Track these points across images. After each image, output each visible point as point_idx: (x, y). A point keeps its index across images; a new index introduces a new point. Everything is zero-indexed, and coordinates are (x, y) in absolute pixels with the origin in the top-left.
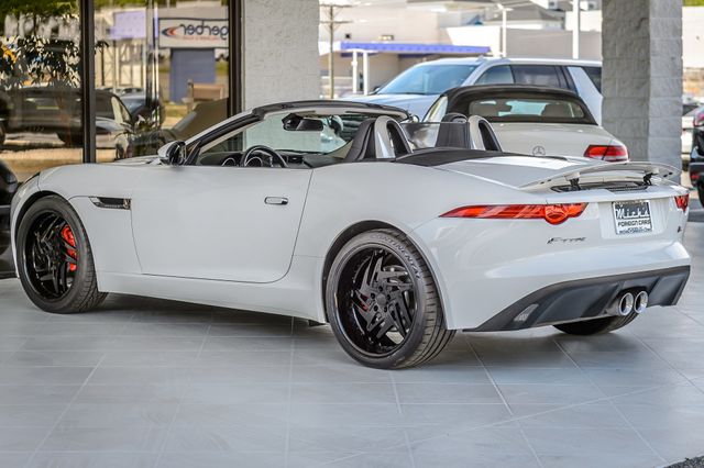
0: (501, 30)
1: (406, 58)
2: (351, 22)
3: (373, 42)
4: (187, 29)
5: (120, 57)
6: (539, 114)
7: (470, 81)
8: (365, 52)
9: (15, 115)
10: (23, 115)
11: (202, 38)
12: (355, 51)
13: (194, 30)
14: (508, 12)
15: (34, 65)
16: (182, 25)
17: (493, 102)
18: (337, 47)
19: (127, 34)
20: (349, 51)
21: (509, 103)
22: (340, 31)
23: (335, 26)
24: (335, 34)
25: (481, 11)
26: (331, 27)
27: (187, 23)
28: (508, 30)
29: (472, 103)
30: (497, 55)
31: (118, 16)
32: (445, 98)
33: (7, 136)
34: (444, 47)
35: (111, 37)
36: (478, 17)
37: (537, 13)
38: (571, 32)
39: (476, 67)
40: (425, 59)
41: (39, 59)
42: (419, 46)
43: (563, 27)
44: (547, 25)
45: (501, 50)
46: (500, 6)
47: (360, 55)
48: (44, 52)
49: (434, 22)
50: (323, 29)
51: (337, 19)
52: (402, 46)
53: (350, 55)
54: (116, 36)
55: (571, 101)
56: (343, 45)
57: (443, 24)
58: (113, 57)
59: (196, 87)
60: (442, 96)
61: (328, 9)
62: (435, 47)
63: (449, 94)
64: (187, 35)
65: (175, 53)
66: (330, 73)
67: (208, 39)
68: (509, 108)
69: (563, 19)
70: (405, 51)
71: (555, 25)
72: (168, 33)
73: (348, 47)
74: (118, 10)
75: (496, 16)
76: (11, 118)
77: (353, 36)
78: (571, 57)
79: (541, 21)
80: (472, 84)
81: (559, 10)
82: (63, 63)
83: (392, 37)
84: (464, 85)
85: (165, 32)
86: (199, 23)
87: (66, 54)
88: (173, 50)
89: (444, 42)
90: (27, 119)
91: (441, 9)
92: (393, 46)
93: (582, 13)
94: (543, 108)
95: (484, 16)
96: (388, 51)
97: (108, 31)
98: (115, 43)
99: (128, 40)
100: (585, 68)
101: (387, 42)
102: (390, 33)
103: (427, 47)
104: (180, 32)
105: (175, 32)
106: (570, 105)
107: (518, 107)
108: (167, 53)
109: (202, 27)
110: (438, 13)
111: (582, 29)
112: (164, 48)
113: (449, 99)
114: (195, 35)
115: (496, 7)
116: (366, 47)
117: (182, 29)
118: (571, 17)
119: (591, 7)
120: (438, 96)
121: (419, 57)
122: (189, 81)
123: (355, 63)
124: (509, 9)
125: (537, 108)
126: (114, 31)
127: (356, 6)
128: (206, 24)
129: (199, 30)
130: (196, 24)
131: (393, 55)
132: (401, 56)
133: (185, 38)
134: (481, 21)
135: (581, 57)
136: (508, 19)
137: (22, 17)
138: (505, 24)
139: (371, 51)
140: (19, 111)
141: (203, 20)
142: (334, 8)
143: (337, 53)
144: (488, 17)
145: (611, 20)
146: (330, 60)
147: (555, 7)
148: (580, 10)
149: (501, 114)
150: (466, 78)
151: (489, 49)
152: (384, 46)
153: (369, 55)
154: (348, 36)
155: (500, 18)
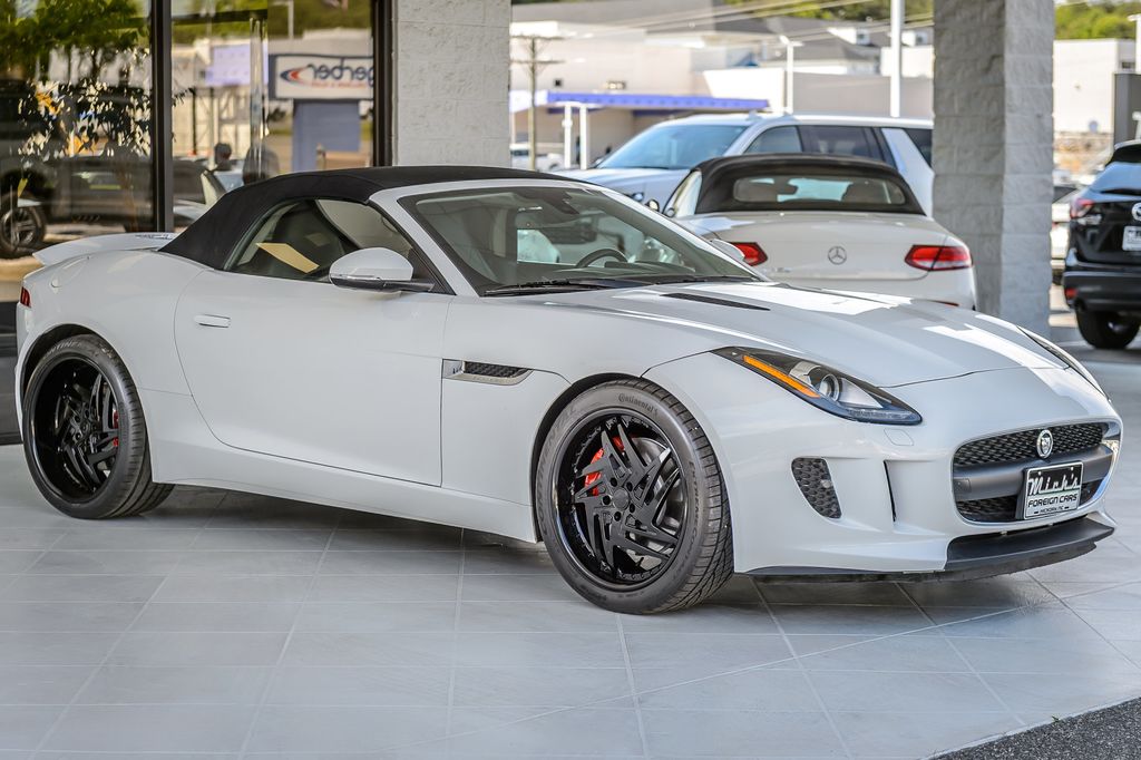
0: (786, 74)
1: (642, 116)
2: (562, 62)
3: (596, 92)
4: (318, 71)
5: (220, 112)
6: (839, 198)
7: (736, 150)
8: (583, 107)
9: (60, 198)
10: (73, 198)
11: (340, 85)
12: (568, 105)
13: (329, 72)
14: (796, 49)
15: (83, 122)
16: (310, 66)
17: (770, 181)
18: (542, 99)
19: (231, 78)
20: (559, 104)
21: (793, 182)
22: (546, 76)
23: (539, 68)
24: (540, 79)
25: (756, 47)
26: (533, 70)
27: (318, 62)
28: (795, 74)
29: (738, 182)
30: (777, 112)
31: (216, 52)
32: (698, 174)
33: (50, 228)
34: (701, 100)
35: (207, 83)
36: (751, 55)
37: (839, 50)
38: (889, 78)
39: (745, 128)
40: (671, 116)
41: (90, 112)
42: (663, 99)
43: (878, 70)
44: (854, 68)
45: (785, 104)
46: (784, 40)
47: (576, 111)
48: (99, 103)
49: (687, 64)
50: (519, 73)
51: (542, 57)
52: (638, 98)
53: (561, 111)
54: (216, 81)
55: (885, 179)
56: (551, 97)
57: (699, 66)
58: (210, 113)
59: (329, 156)
60: (693, 171)
61: (529, 42)
62: (688, 99)
63: (704, 168)
64: (318, 80)
65: (300, 107)
66: (531, 138)
67: (348, 85)
68: (794, 190)
69: (878, 59)
70: (643, 106)
71: (865, 68)
72: (289, 75)
73: (558, 100)
74: (218, 42)
75: (778, 54)
76: (55, 202)
77: (566, 83)
78: (887, 114)
79: (845, 62)
80: (740, 153)
81: (871, 45)
82: (127, 119)
83: (624, 85)
84: (727, 154)
85: (284, 75)
86: (337, 62)
87: (131, 106)
88: (297, 103)
89: (701, 92)
90: (78, 203)
91: (694, 43)
92: (625, 98)
93: (905, 50)
94: (844, 190)
95: (760, 54)
96: (618, 105)
97: (203, 74)
98: (212, 92)
99: (232, 88)
100: (909, 131)
101: (614, 92)
102: (620, 79)
103: (675, 100)
104: (307, 75)
105: (301, 75)
106: (884, 185)
107: (807, 188)
108: (288, 107)
109: (341, 68)
110: (692, 49)
111: (906, 73)
112: (285, 100)
113: (703, 176)
114: (330, 80)
115: (778, 40)
116: (585, 98)
117: (311, 71)
118: (889, 56)
119: (919, 41)
120: (687, 172)
121: (664, 114)
122: (320, 148)
123: (567, 123)
124: (798, 44)
125: (836, 189)
126: (211, 74)
127: (570, 38)
128: (347, 63)
129: (337, 73)
130: (331, 63)
131: (623, 111)
132: (637, 113)
133: (314, 85)
134: (756, 60)
135: (903, 114)
136: (796, 58)
137: (75, 51)
138: (792, 66)
139: (592, 106)
140: (65, 192)
141: (343, 58)
142: (538, 42)
143: (541, 108)
144: (766, 56)
145: (947, 58)
146: (531, 117)
147: (866, 41)
148: (903, 45)
149: (781, 198)
150: (730, 145)
151: (766, 103)
152: (612, 99)
153: (589, 110)
154: (558, 83)
155: (783, 57)
